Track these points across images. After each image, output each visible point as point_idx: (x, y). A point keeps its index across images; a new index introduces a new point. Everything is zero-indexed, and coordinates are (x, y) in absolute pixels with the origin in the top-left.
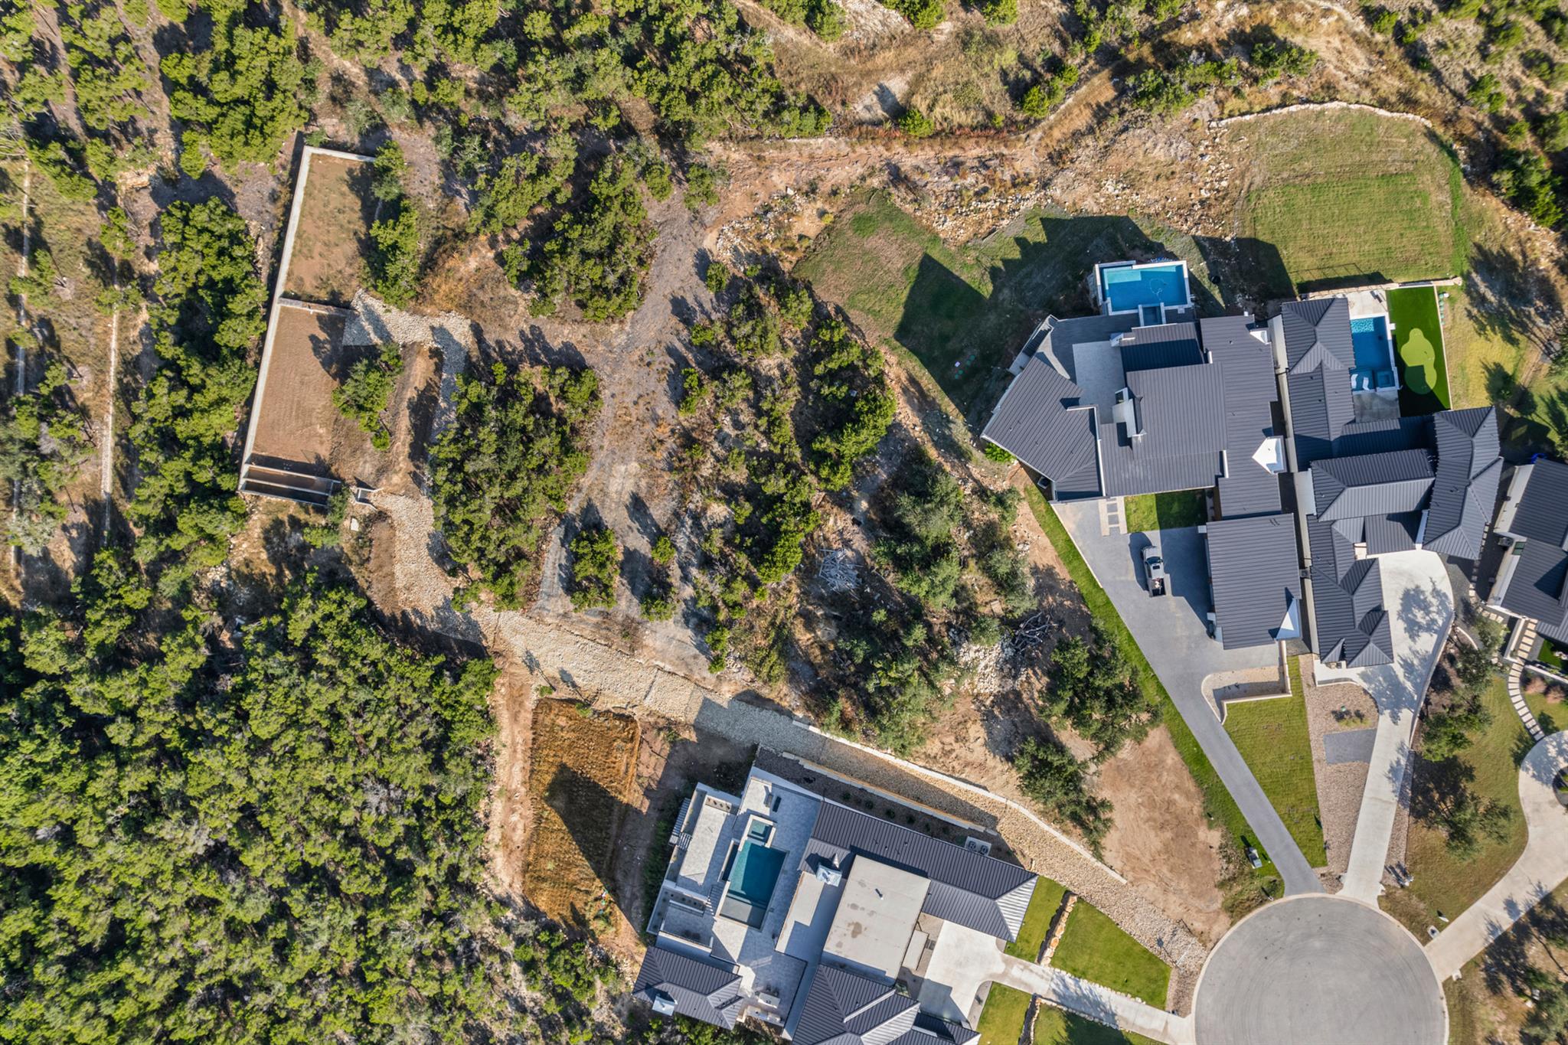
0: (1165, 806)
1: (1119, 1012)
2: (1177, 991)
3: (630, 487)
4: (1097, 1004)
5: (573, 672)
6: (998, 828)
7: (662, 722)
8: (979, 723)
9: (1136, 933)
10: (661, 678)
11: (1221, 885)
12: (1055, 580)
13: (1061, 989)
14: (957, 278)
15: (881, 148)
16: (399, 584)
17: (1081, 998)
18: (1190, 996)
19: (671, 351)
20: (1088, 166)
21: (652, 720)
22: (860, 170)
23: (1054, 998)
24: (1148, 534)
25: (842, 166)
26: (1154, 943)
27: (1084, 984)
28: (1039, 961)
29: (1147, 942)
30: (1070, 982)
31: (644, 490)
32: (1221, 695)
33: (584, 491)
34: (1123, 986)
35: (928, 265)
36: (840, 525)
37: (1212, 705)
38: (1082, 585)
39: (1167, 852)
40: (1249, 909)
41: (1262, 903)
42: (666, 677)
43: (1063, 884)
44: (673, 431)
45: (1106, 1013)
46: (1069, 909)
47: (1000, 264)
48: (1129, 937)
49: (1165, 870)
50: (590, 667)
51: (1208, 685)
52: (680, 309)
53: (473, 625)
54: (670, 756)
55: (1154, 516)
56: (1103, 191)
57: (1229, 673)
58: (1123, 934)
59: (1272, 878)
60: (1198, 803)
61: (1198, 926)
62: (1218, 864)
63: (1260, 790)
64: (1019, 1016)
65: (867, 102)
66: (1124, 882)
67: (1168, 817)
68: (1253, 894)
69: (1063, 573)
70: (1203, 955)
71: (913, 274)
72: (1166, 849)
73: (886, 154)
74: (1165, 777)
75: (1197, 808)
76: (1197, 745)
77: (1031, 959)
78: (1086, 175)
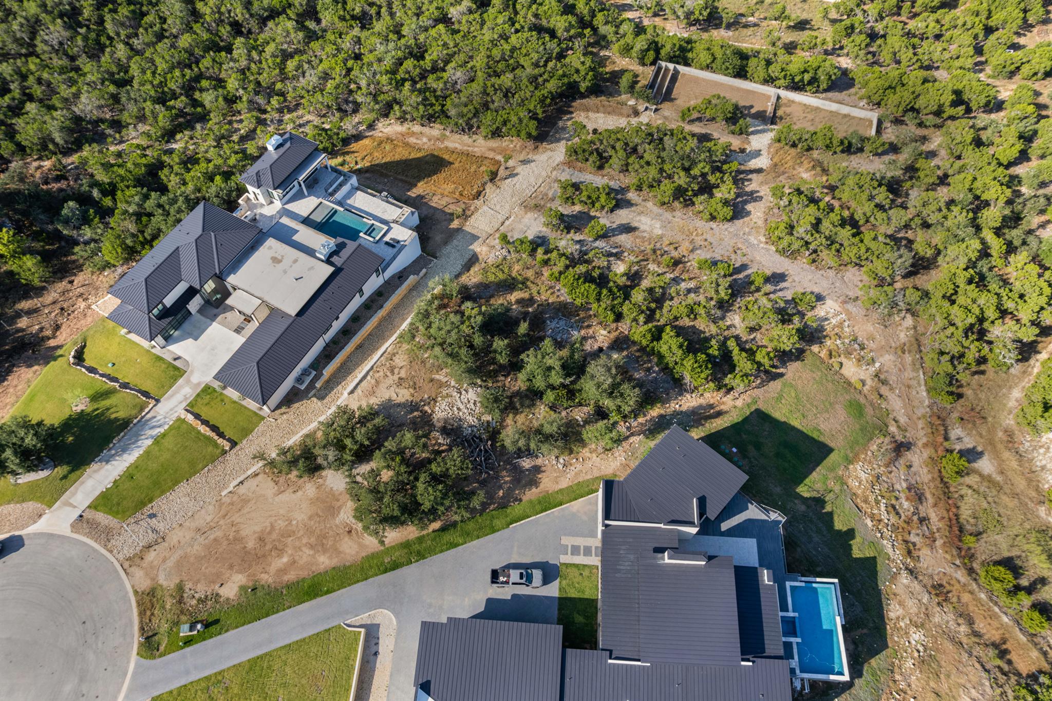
0: (280, 547)
1: (109, 467)
2: (98, 524)
3: (642, 227)
4: (124, 450)
5: (515, 179)
6: (314, 399)
7: (468, 213)
8: (410, 399)
9: (172, 496)
10: (501, 218)
11: (180, 588)
12: (525, 486)
13: (153, 423)
14: (814, 469)
15: (924, 440)
16: (590, 114)
17: (137, 437)
18: (88, 535)
19: (744, 267)
20: (937, 619)
21: (472, 208)
22: (903, 420)
23: (148, 416)
24: (556, 584)
25: (905, 407)
26: (154, 511)
27: (149, 442)
28: (186, 410)
29: (160, 504)
30: (156, 432)
31: (640, 234)
32: (372, 633)
33: (643, 203)
34: (129, 475)
35: (824, 451)
36: (600, 339)
37: (364, 618)
38: (516, 509)
39: (235, 539)
40: (142, 614)
41: (142, 629)
42: (501, 220)
43: (244, 442)
44: (684, 256)
45: (113, 455)
46: (220, 441)
47: (828, 508)
48: (171, 488)
49: (218, 533)
50: (517, 186)
51: (385, 618)
52: (777, 278)
53: (558, 140)
54: (444, 212)
55: (573, 594)
56: (913, 629)
57: (391, 647)
58: (176, 482)
59: (162, 648)
60: (270, 580)
61: (151, 556)
62: (202, 590)
63: (260, 652)
64: (147, 386)
65: (966, 440)
66: (223, 494)
67: (268, 547)
68: (155, 621)
69: (531, 494)
70: (121, 557)
71: (815, 435)
72: (238, 539)
73: (920, 444)
74: (308, 552)
75: (266, 578)
76: (328, 592)
77: (191, 404)
78: (927, 615)
